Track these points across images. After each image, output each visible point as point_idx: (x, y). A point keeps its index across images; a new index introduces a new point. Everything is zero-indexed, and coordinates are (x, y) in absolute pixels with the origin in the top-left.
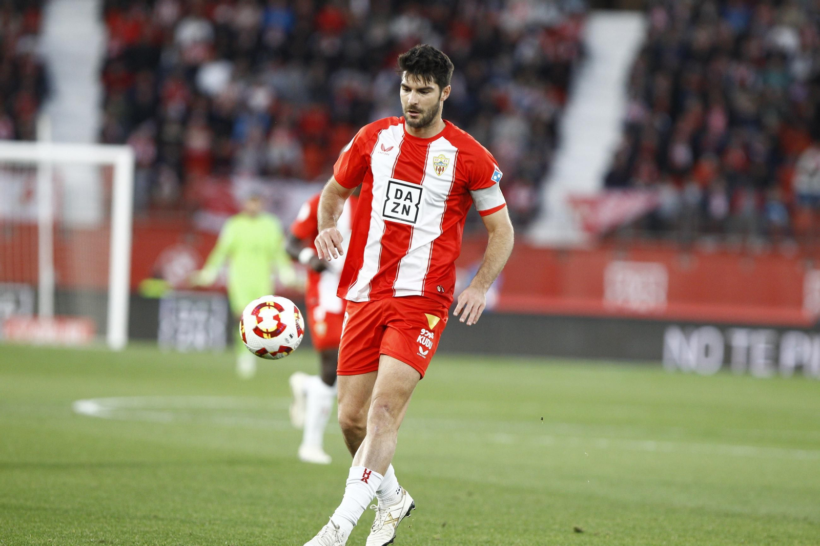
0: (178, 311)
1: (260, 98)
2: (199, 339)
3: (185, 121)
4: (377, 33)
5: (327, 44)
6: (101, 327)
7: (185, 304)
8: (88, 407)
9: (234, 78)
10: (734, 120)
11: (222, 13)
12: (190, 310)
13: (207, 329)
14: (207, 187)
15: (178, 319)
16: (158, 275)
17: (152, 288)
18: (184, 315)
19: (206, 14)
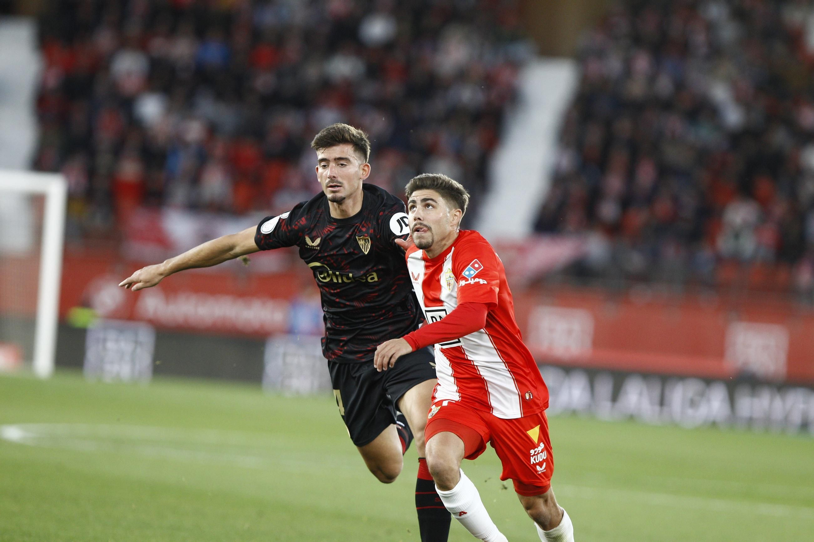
0: (105, 340)
1: (194, 131)
2: (125, 370)
3: (118, 151)
4: (312, 72)
5: (263, 81)
6: (27, 354)
7: (112, 335)
8: (13, 433)
9: (169, 110)
10: (664, 171)
11: (159, 46)
12: (117, 341)
13: (133, 361)
14: (138, 219)
15: (105, 348)
16: (86, 304)
17: (80, 316)
18: (110, 345)
19: (142, 45)
